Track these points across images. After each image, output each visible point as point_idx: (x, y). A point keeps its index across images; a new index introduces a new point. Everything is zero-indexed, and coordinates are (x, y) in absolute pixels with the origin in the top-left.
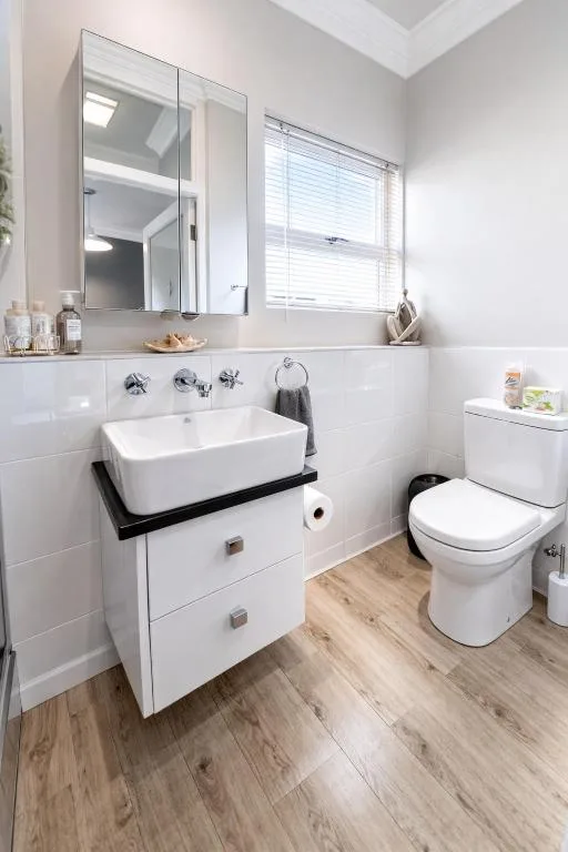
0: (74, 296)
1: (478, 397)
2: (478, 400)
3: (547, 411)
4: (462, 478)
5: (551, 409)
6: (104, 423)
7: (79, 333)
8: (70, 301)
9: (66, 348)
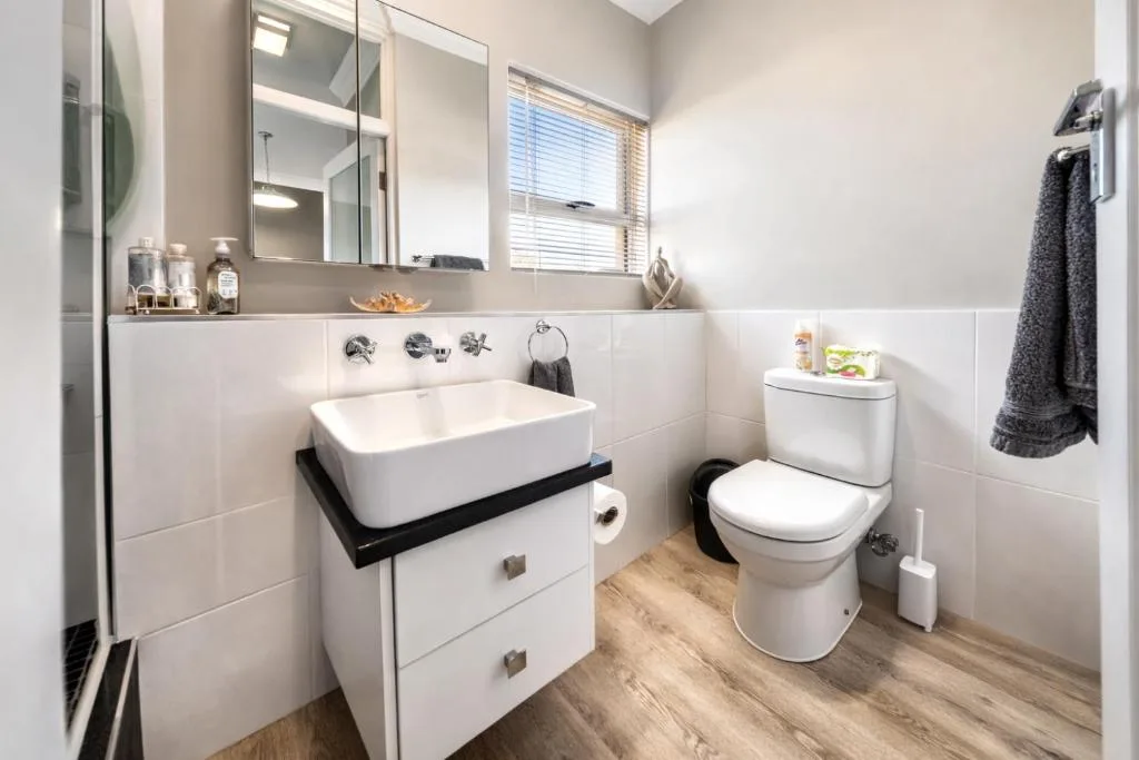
0: (229, 244)
1: (776, 367)
2: (777, 370)
3: (858, 376)
4: (765, 460)
5: (863, 374)
6: (313, 403)
7: (236, 287)
8: (223, 248)
9: (214, 306)
